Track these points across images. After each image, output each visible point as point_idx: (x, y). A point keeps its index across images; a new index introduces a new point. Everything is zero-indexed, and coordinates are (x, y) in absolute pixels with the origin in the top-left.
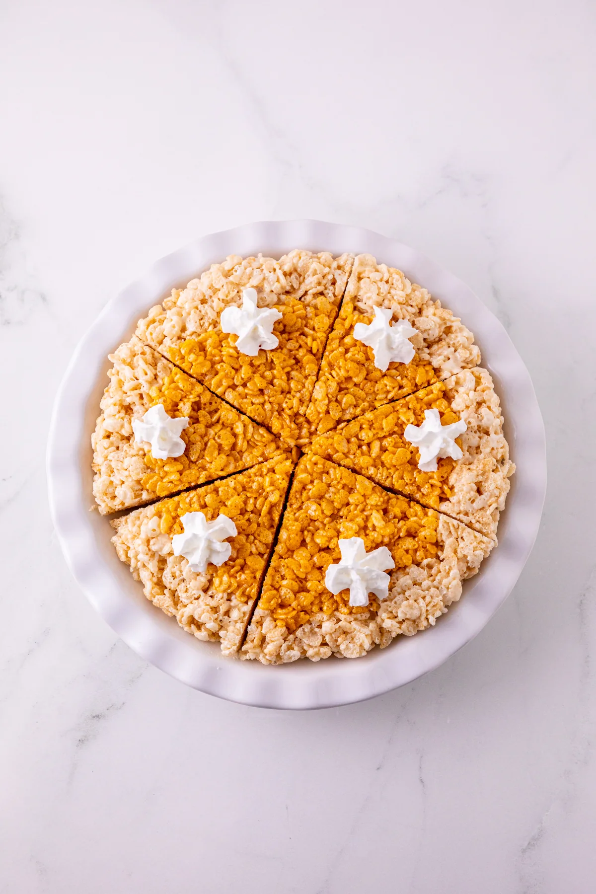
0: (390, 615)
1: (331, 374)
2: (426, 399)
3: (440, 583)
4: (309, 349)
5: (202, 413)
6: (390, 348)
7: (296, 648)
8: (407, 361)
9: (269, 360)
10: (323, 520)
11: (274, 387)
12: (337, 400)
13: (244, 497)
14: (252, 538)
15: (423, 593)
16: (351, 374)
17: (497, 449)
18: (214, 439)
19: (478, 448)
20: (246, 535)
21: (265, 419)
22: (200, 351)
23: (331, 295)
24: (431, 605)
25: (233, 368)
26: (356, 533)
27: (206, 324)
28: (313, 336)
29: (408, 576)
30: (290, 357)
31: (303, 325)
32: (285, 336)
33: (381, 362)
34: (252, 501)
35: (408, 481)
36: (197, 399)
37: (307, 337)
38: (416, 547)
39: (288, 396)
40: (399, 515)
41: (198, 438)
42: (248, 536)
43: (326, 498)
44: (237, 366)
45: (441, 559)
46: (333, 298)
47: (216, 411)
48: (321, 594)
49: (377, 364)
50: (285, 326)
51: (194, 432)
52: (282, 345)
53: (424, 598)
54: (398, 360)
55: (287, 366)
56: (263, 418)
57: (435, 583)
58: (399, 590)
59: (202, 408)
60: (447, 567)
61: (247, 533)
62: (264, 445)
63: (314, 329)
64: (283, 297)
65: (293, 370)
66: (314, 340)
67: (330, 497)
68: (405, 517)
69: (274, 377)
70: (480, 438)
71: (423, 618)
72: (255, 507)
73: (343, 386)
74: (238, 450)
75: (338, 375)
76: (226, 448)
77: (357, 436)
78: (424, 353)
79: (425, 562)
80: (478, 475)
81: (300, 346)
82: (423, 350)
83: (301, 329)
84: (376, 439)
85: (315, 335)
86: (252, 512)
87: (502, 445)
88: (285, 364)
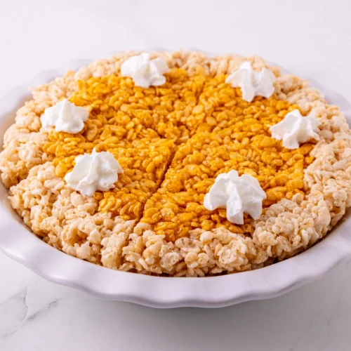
4: (190, 90)
5: (100, 116)
6: (255, 85)
8: (268, 96)
9: (158, 92)
10: (201, 176)
12: (212, 116)
16: (223, 100)
21: (152, 124)
29: (279, 206)
33: (247, 96)
34: (138, 162)
43: (204, 164)
44: (131, 92)
47: (112, 117)
48: (199, 216)
49: (244, 98)
52: (168, 85)
54: (261, 94)
55: (172, 98)
58: (272, 213)
61: (133, 180)
62: (151, 137)
65: (176, 99)
67: (207, 163)
69: (161, 101)
71: (296, 233)
72: (141, 165)
73: (218, 108)
74: (128, 139)
76: (119, 135)
77: (229, 136)
79: (294, 197)
81: (183, 88)
84: (245, 137)
86: (138, 168)
88: (171, 96)
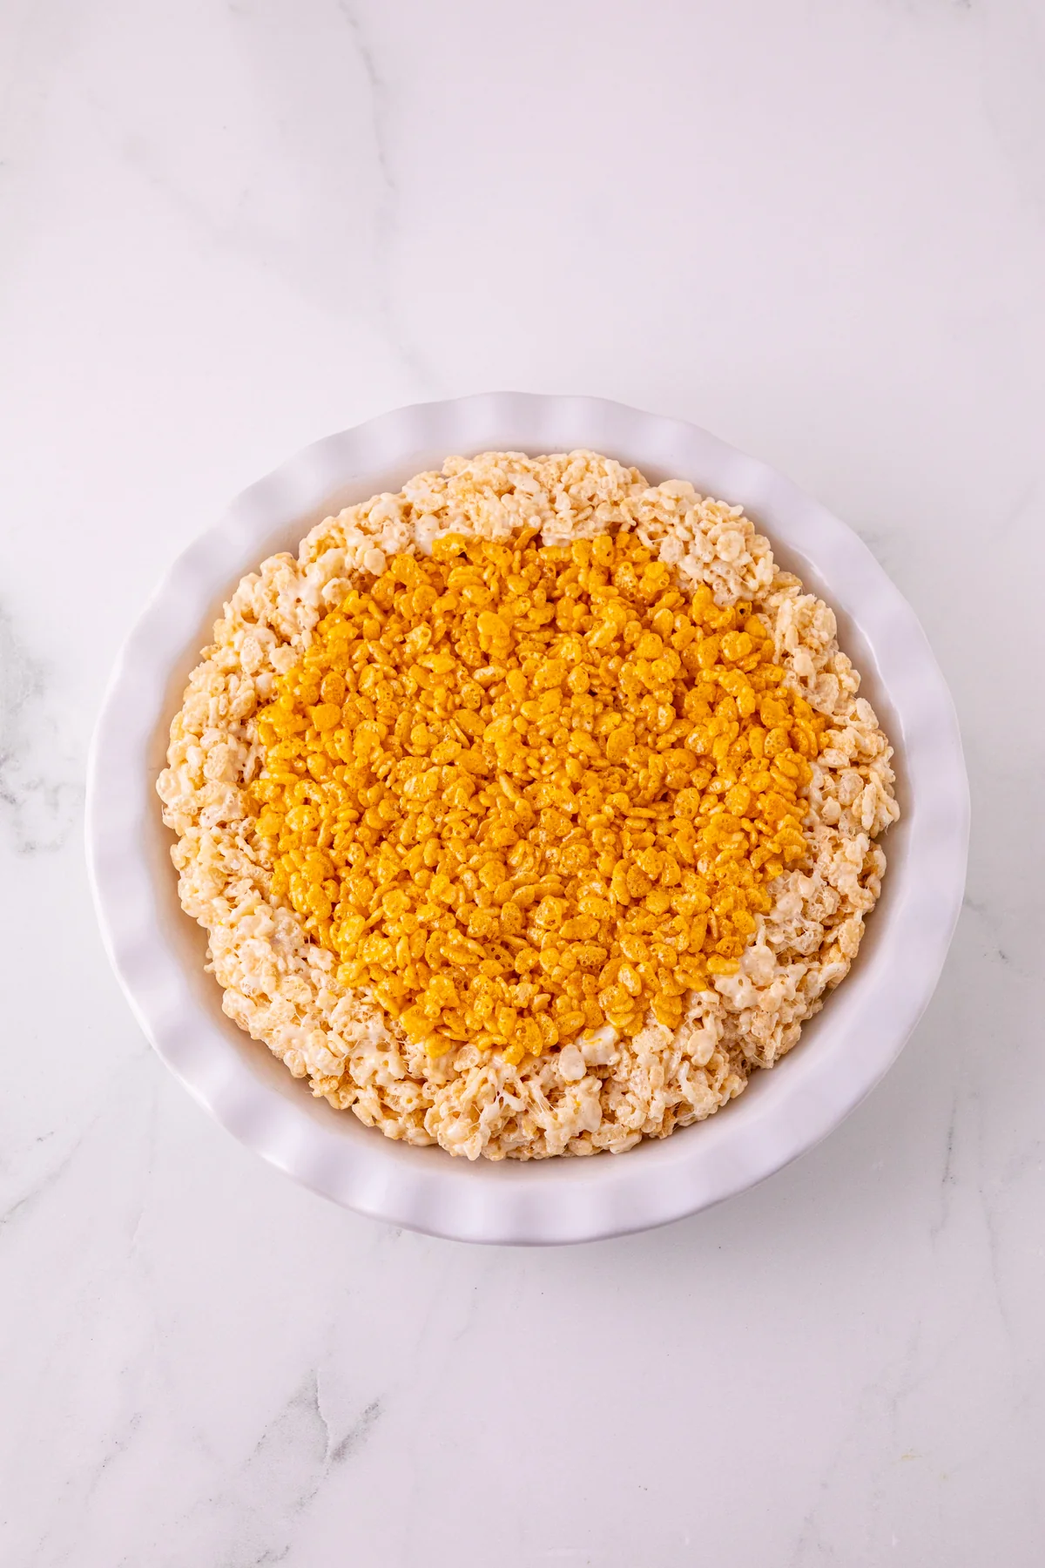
0: (748, 577)
1: (385, 779)
2: (378, 616)
3: (673, 514)
4: (355, 824)
5: (518, 966)
7: (851, 709)
9: (396, 883)
10: (631, 723)
11: (438, 862)
12: (428, 754)
13: (633, 852)
14: (698, 820)
15: (699, 536)
16: (375, 744)
17: (430, 486)
18: (557, 931)
19: (436, 514)
20: (697, 831)
21: (497, 859)
22: (415, 1003)
23: (245, 823)
24: (712, 517)
25: (428, 938)
26: (636, 665)
27: (364, 1008)
28: (330, 826)
29: (681, 565)
30: (378, 852)
31: (315, 848)
32: (343, 873)
35: (529, 604)
36: (499, 979)
37: (334, 836)
38: (630, 565)
39: (445, 834)
40: (581, 607)
41: (566, 956)
42: (697, 829)
43: (593, 729)
44: (424, 933)
45: (634, 524)
46: (250, 818)
50: (326, 879)
51: (558, 965)
52: (361, 872)
53: (705, 533)
55: (396, 852)
56: (498, 862)
57: (676, 521)
59: (511, 969)
60: (646, 509)
61: (693, 830)
62: (537, 848)
63: (316, 829)
64: (274, 899)
65: (398, 842)
66: (335, 821)
67: (589, 723)
68: (584, 598)
69: (422, 866)
70: (419, 516)
72: (646, 830)
73: (399, 750)
74: (562, 887)
75: (383, 763)
76: (566, 904)
77: (478, 710)
78: (300, 642)
79: (647, 543)
80: (485, 498)
81: (354, 840)
82: (296, 646)
83: (322, 850)
84: (472, 678)
85: (325, 821)
87: (422, 482)
88: (392, 856)
